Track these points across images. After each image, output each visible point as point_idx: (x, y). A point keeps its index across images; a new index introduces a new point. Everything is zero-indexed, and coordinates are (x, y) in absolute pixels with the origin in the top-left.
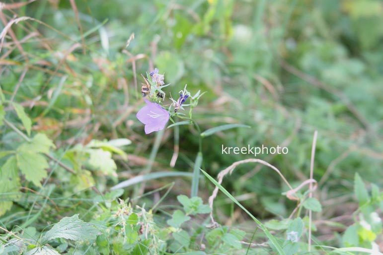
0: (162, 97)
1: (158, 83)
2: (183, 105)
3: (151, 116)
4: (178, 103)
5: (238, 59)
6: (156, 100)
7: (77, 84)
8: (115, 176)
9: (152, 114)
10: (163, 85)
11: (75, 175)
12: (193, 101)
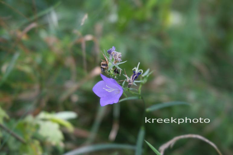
0: (118, 73)
1: (116, 60)
2: (135, 81)
3: (106, 90)
4: (131, 79)
5: (173, 43)
6: (112, 76)
7: (28, 60)
8: (61, 145)
9: (107, 88)
10: (120, 62)
11: (24, 144)
12: (143, 78)
